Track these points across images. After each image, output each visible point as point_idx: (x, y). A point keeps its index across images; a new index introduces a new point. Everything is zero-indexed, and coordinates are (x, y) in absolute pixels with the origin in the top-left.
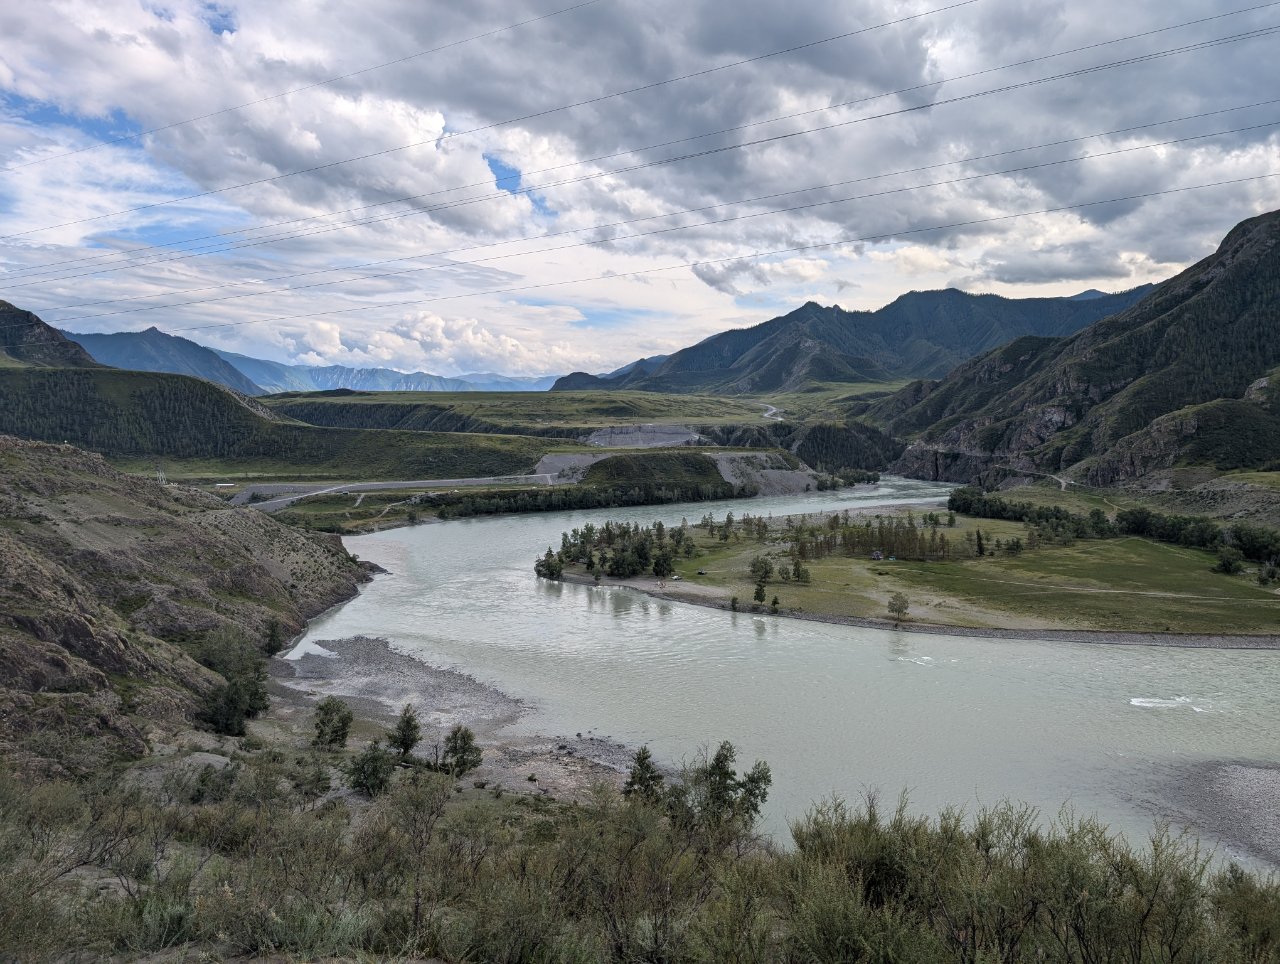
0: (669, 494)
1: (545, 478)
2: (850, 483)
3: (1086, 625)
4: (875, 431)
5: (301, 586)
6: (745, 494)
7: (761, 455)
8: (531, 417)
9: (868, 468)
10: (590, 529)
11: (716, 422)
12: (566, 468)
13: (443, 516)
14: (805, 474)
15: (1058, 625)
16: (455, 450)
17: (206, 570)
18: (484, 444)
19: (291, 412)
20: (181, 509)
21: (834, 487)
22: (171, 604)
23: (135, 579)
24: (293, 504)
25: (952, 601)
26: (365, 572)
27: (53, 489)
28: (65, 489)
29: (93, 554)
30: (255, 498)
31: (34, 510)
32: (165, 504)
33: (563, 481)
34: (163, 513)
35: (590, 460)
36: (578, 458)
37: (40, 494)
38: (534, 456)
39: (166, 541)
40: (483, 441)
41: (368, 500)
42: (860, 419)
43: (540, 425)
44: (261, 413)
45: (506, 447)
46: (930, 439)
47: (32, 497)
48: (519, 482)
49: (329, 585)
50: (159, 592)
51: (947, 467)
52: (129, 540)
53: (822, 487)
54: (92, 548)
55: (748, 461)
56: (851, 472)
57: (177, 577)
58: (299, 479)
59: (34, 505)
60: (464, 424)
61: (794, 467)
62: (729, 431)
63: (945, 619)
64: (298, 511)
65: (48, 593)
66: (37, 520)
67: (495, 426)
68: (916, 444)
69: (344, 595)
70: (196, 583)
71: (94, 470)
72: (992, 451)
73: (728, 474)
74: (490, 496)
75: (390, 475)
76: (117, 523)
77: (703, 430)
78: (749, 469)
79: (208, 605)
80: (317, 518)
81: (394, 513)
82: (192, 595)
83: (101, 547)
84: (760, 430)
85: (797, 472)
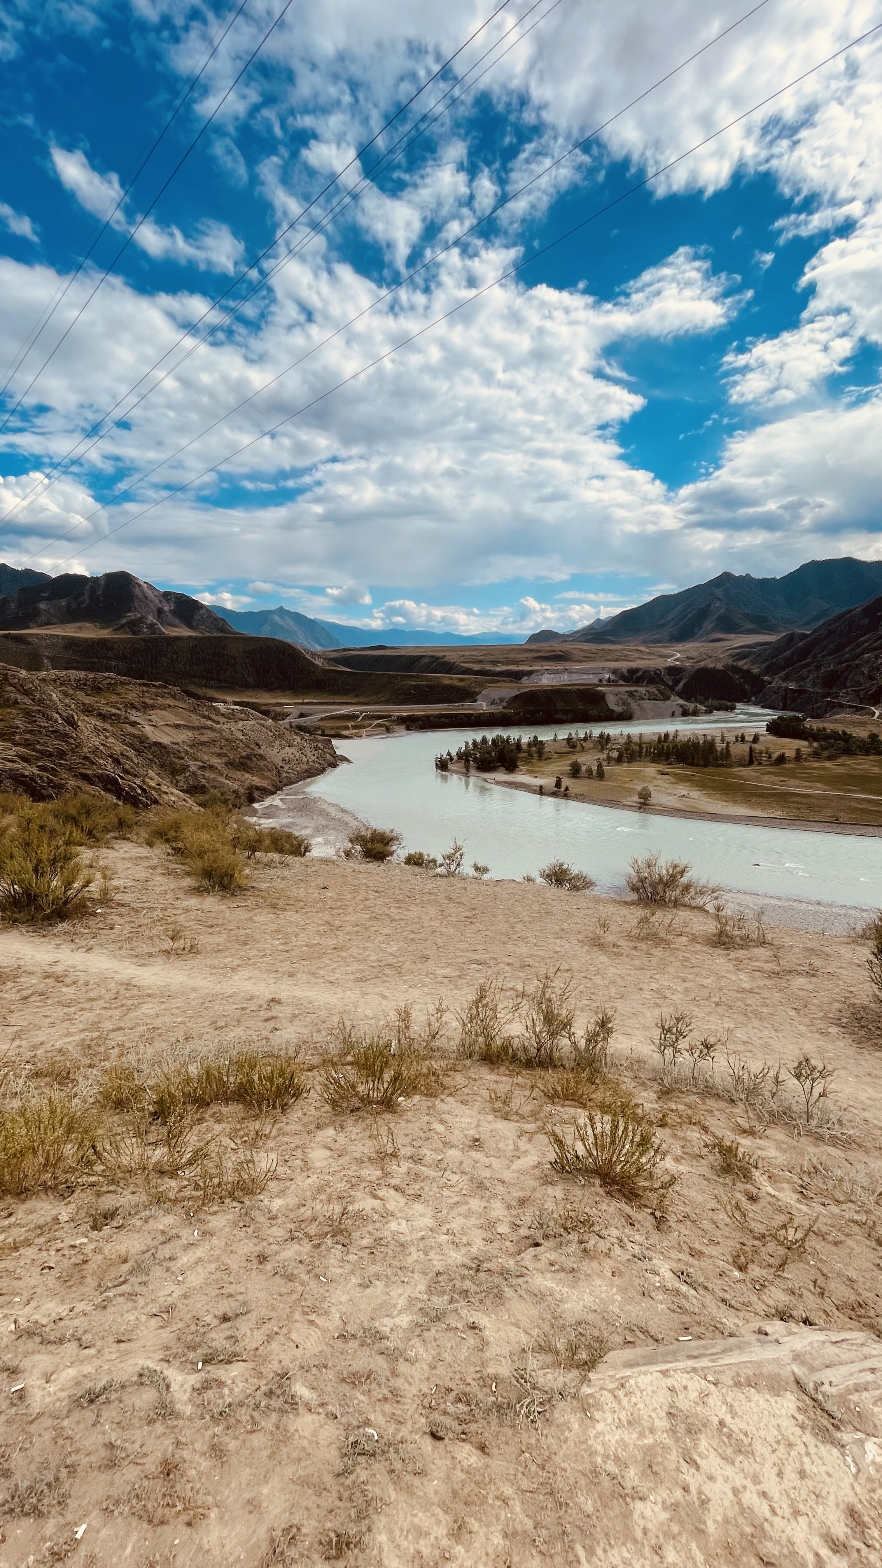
0: (564, 717)
1: (482, 706)
2: (709, 712)
3: (778, 814)
4: (748, 672)
5: (286, 768)
6: (625, 717)
7: (642, 690)
8: (495, 663)
9: (730, 701)
10: (484, 740)
11: (624, 665)
12: (496, 698)
13: (408, 729)
14: (677, 701)
15: (759, 813)
16: (427, 686)
17: (225, 755)
18: (446, 682)
19: (337, 661)
20: (222, 720)
21: (695, 713)
22: (199, 772)
23: (183, 758)
24: (322, 719)
25: (695, 794)
26: (335, 761)
27: (145, 707)
28: (153, 707)
29: (160, 744)
30: (302, 715)
31: (133, 719)
32: (213, 717)
33: (493, 707)
34: (209, 723)
35: (515, 692)
36: (507, 691)
37: (138, 710)
38: (477, 690)
39: (204, 738)
40: (447, 679)
41: (367, 717)
42: (740, 663)
43: (501, 668)
44: (318, 662)
45: (461, 684)
46: (787, 678)
47: (134, 712)
48: (466, 708)
49: (305, 767)
50: (193, 766)
51: (794, 700)
52: (183, 736)
53: (685, 713)
54: (161, 741)
55: (631, 694)
56: (716, 703)
57: (206, 758)
58: (334, 703)
59: (134, 716)
60: (448, 668)
61: (667, 698)
62: (632, 672)
63: (678, 805)
64: (321, 724)
65: (101, 761)
66: (134, 724)
67: (468, 669)
68: (776, 682)
69: (312, 773)
70: (215, 761)
71: (174, 697)
72: (831, 688)
73: (612, 702)
74: (441, 716)
75: (388, 702)
76: (177, 726)
77: (614, 672)
78: (630, 700)
79: (221, 774)
80: (332, 728)
81: (380, 725)
82: (212, 768)
83: (165, 740)
84: (657, 672)
85: (668, 702)
